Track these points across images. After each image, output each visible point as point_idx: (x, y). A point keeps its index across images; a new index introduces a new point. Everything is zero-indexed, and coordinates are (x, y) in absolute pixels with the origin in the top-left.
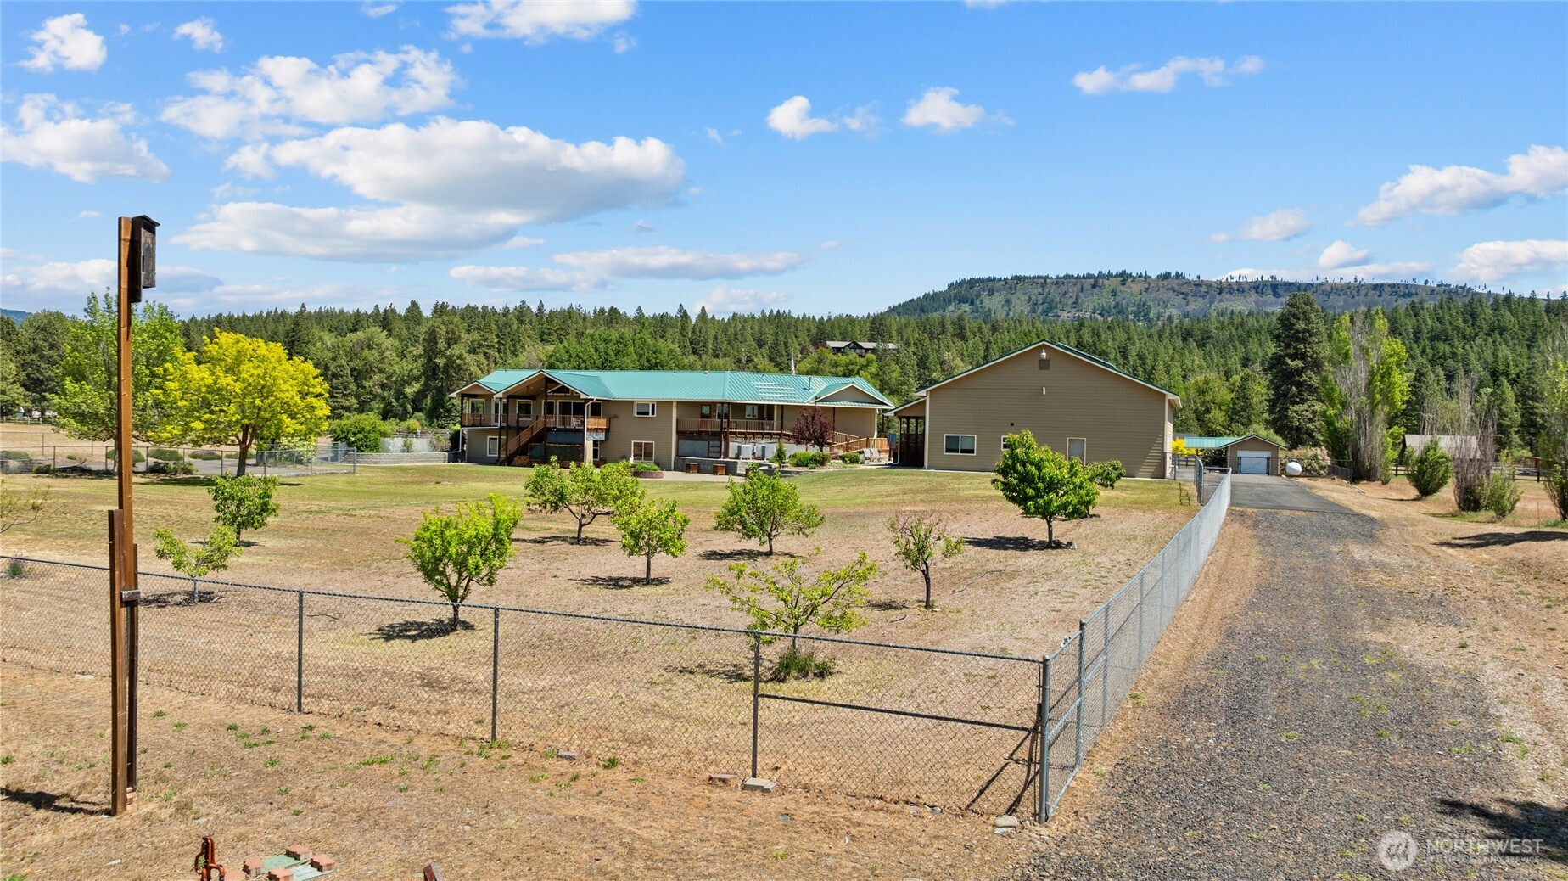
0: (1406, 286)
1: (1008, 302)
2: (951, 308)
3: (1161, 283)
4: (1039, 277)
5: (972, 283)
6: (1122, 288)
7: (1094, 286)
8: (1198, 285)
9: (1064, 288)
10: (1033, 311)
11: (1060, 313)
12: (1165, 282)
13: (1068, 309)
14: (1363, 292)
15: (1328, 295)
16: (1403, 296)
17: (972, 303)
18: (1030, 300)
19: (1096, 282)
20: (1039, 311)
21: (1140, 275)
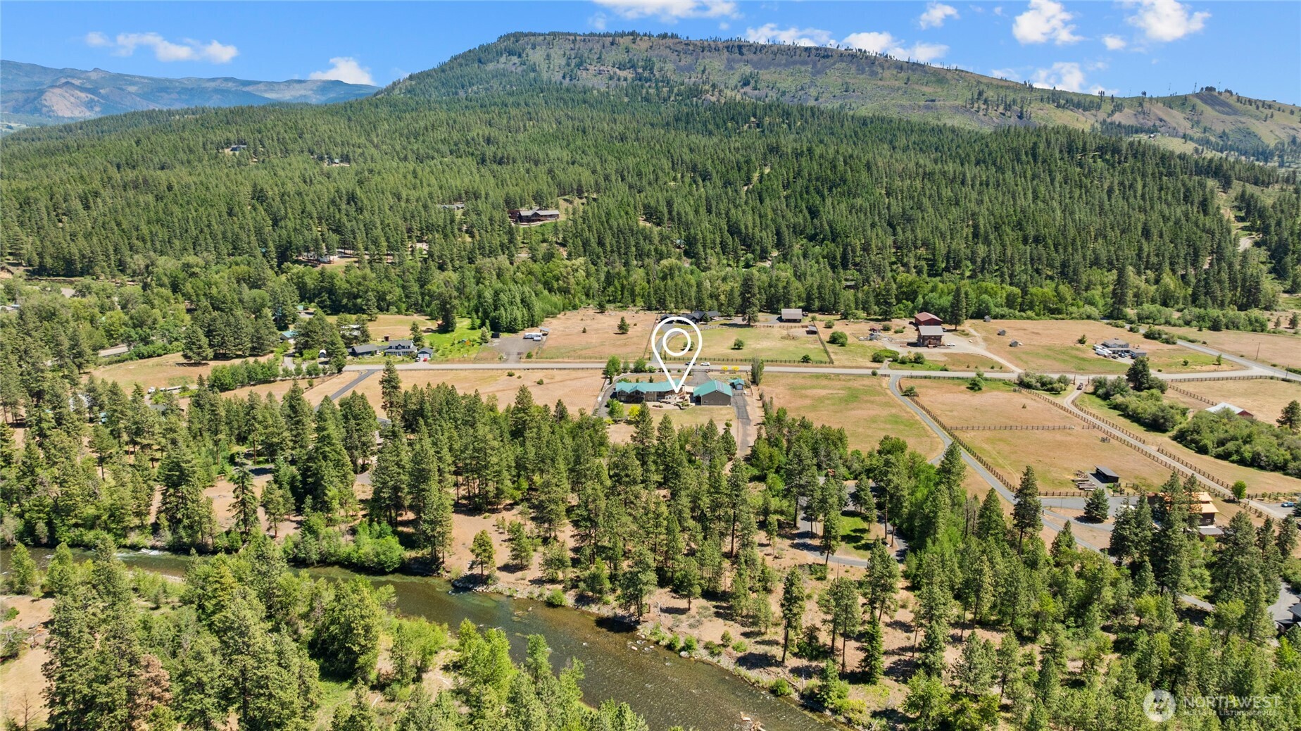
0: (826, 50)
1: (548, 56)
2: (503, 59)
3: (661, 42)
4: (569, 34)
5: (517, 36)
6: (633, 46)
7: (612, 44)
8: (687, 44)
9: (590, 44)
10: (568, 65)
11: (588, 67)
12: (664, 41)
13: (594, 63)
14: (798, 53)
15: (775, 55)
16: (824, 57)
17: (520, 56)
18: (565, 54)
19: (614, 40)
20: (573, 64)
21: (645, 35)
